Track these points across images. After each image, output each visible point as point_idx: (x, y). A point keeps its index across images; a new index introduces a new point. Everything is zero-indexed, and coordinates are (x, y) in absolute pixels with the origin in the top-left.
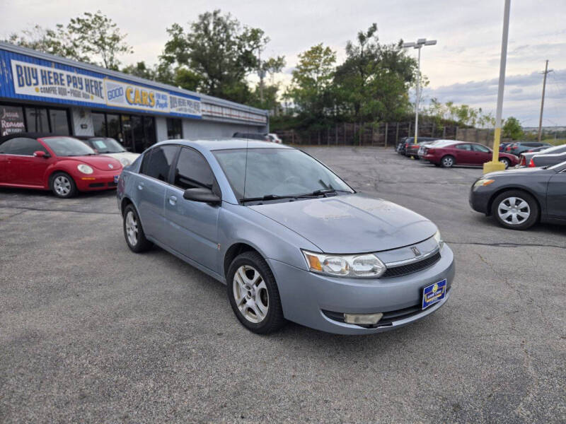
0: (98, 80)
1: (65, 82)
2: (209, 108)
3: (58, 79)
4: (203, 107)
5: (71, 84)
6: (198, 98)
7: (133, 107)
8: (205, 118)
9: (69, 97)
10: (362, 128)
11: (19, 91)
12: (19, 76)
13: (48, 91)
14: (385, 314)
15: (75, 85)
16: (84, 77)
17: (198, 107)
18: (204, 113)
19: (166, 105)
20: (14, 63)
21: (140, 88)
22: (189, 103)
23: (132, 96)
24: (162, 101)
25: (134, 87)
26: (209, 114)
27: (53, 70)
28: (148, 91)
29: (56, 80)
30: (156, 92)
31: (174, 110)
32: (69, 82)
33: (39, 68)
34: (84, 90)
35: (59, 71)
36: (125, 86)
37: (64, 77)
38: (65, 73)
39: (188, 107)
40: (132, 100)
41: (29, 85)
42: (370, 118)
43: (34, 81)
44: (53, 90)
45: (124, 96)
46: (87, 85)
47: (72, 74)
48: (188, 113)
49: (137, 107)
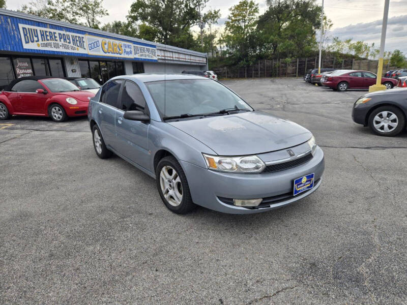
0: (81, 35)
1: (58, 38)
2: (162, 53)
3: (53, 37)
4: (158, 53)
5: (62, 40)
6: (154, 46)
7: (108, 55)
8: (160, 61)
9: (61, 50)
10: (277, 63)
11: (26, 46)
12: (25, 35)
13: (46, 45)
14: (264, 199)
15: (65, 40)
16: (71, 34)
17: (155, 53)
18: (160, 58)
19: (131, 52)
20: (21, 26)
21: (112, 41)
22: (148, 50)
23: (106, 46)
24: (128, 50)
25: (107, 40)
26: (163, 58)
27: (48, 30)
28: (117, 42)
29: (51, 37)
30: (123, 43)
31: (137, 56)
32: (60, 38)
33: (39, 29)
34: (72, 44)
35: (53, 31)
36: (100, 39)
37: (57, 35)
38: (57, 32)
39: (147, 53)
40: (106, 50)
41: (33, 42)
42: (284, 55)
43: (36, 39)
44: (50, 45)
45: (100, 46)
46: (73, 40)
47: (62, 32)
48: (147, 58)
49: (110, 55)
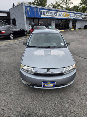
0: (57, 12)
1: (50, 13)
2: (85, 17)
3: (49, 13)
4: (83, 16)
5: (51, 14)
6: (82, 14)
7: (64, 18)
8: (83, 19)
9: (51, 17)
12: (42, 13)
13: (46, 16)
15: (52, 14)
16: (54, 12)
17: (82, 16)
18: (83, 18)
19: (72, 17)
20: (41, 10)
21: (66, 13)
22: (79, 16)
23: (64, 15)
24: (71, 16)
25: (65, 13)
26: (85, 18)
27: (48, 11)
28: (68, 13)
29: (48, 13)
30: (70, 13)
31: (74, 18)
32: (51, 13)
33: (45, 11)
34: (54, 15)
35: (49, 11)
36: (63, 13)
37: (50, 12)
38: (50, 11)
39: (78, 17)
40: (64, 16)
41: (43, 15)
43: (44, 14)
44: (48, 15)
45: (62, 15)
46: (54, 14)
47: (51, 11)
48: (78, 18)
49: (65, 18)
